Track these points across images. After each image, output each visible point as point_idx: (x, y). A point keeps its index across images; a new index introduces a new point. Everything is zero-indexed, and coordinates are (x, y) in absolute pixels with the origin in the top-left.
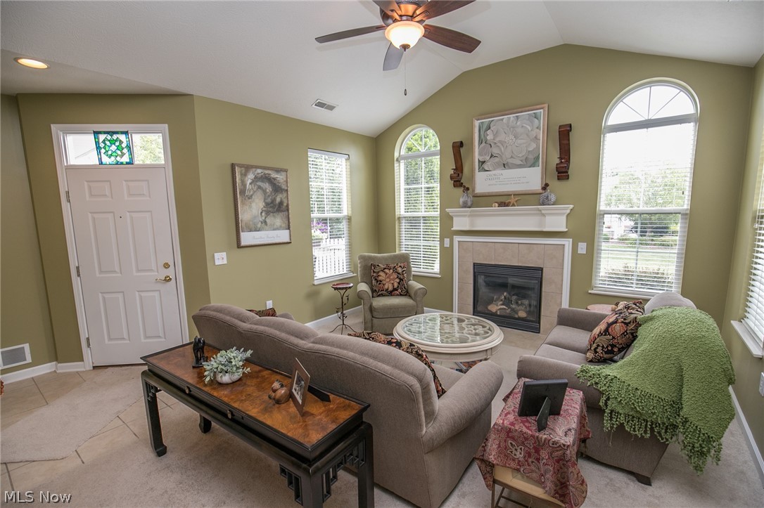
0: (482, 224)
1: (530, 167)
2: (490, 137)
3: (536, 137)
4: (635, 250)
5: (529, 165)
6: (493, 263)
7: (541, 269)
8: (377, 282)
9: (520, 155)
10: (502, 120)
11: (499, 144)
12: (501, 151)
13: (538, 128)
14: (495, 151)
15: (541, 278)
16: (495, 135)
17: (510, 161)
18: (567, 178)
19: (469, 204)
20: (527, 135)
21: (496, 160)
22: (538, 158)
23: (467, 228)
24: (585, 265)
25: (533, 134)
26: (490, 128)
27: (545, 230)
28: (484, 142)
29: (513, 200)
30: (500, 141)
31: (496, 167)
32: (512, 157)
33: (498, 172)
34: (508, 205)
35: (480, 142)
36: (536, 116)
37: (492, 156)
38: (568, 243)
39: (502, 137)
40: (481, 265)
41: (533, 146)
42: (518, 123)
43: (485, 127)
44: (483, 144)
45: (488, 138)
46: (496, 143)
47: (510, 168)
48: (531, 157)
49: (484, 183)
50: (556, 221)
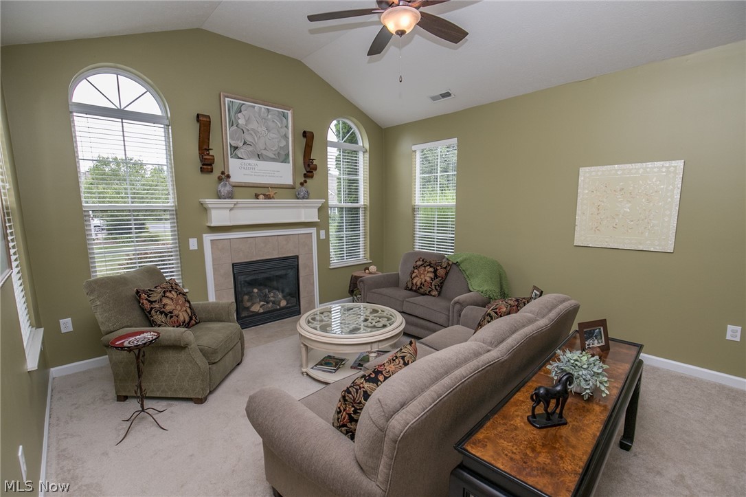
1: (282, 162)
2: (241, 121)
3: (285, 135)
5: (281, 160)
6: (255, 259)
7: (297, 257)
8: (166, 315)
9: (273, 149)
10: (254, 107)
11: (252, 132)
12: (254, 139)
13: (287, 127)
14: (249, 139)
15: (298, 265)
16: (248, 121)
17: (264, 152)
18: (312, 177)
19: (232, 194)
20: (278, 131)
21: (250, 148)
22: (288, 155)
23: (229, 223)
25: (284, 130)
26: (240, 112)
27: (306, 220)
28: (235, 125)
29: (271, 192)
30: (253, 129)
31: (251, 155)
32: (265, 149)
33: (253, 162)
34: (270, 198)
35: (232, 125)
36: (285, 116)
37: (245, 143)
38: (314, 231)
39: (253, 125)
40: (241, 264)
41: (283, 144)
42: (270, 116)
43: (235, 108)
44: (234, 127)
45: (240, 122)
46: (248, 130)
47: (264, 160)
48: (283, 153)
49: (238, 171)
50: (311, 213)
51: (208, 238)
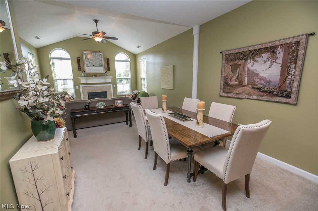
0: (89, 82)
4: (123, 85)
6: (94, 92)
7: (106, 92)
13: (101, 58)
15: (107, 94)
18: (110, 70)
19: (86, 75)
22: (102, 65)
23: (85, 83)
24: (115, 89)
25: (101, 59)
27: (107, 82)
29: (97, 75)
31: (91, 66)
34: (97, 76)
35: (86, 58)
37: (90, 63)
38: (111, 85)
40: (90, 93)
41: (101, 62)
49: (88, 70)
50: (109, 80)
51: (81, 86)
